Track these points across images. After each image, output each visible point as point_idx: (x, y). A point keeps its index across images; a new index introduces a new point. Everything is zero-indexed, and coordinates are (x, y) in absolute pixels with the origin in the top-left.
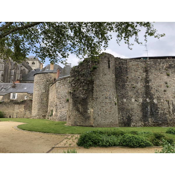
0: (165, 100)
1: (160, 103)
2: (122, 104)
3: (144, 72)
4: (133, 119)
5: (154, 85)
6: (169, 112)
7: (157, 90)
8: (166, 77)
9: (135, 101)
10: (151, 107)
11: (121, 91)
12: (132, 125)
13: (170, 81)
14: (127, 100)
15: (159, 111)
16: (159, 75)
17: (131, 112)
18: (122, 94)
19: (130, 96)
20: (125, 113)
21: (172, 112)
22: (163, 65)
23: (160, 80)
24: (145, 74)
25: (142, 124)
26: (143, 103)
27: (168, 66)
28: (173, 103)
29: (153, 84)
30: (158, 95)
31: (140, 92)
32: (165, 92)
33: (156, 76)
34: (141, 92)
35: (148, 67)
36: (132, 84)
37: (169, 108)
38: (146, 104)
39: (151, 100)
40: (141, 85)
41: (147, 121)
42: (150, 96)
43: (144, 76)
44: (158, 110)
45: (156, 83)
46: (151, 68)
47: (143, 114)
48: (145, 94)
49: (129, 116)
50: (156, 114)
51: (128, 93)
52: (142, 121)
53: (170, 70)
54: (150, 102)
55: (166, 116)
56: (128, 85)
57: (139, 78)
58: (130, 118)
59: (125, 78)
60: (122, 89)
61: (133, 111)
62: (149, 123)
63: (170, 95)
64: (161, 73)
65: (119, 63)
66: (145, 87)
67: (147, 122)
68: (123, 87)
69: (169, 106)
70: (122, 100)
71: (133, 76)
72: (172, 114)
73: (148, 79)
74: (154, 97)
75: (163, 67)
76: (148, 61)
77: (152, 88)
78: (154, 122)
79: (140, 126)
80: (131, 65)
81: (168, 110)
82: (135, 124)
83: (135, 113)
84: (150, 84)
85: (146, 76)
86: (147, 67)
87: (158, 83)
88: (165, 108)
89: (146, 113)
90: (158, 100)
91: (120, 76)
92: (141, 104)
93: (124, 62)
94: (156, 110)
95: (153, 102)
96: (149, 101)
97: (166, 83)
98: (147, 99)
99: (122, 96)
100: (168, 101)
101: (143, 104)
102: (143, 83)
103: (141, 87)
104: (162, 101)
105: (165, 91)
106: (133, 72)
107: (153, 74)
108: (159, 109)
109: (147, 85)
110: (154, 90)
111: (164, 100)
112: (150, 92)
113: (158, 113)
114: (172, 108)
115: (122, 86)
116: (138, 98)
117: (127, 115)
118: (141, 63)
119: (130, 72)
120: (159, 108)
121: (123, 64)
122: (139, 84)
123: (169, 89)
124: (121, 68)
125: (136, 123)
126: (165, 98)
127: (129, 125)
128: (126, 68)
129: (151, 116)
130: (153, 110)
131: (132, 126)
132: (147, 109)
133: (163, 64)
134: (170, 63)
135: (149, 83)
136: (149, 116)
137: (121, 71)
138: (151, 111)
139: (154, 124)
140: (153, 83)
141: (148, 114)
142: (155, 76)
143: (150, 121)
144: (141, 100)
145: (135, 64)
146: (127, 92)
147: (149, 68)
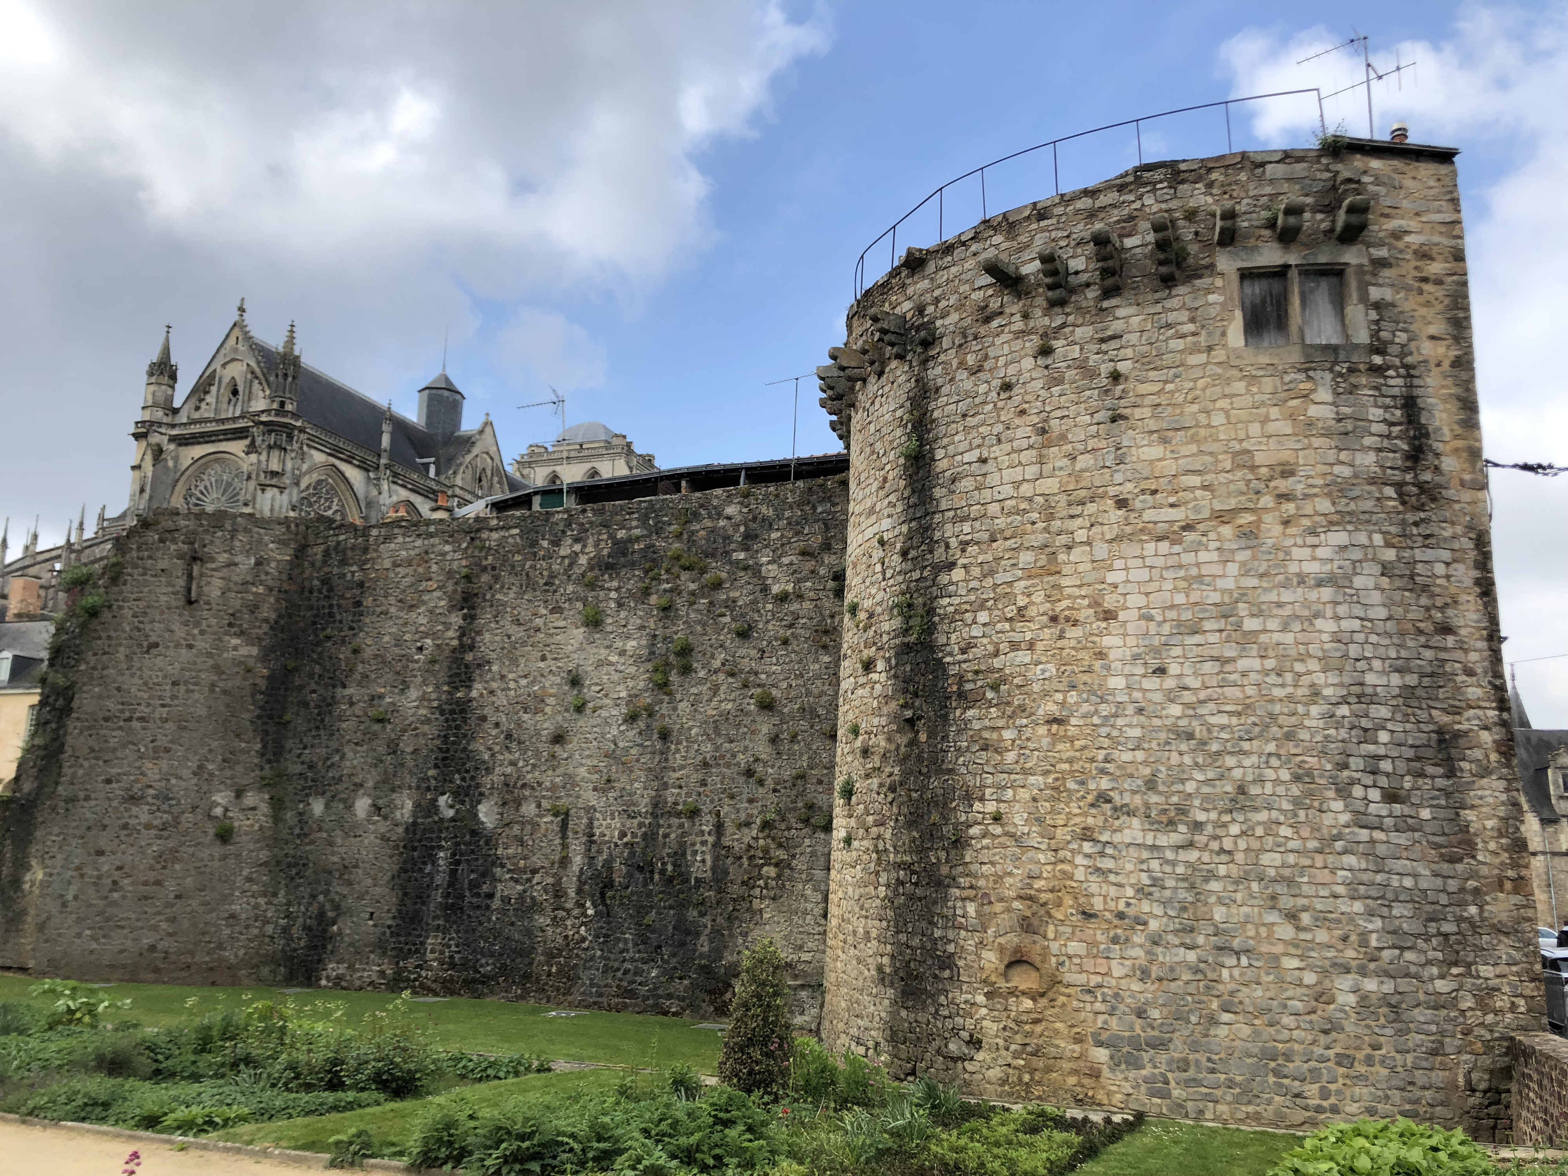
0: (545, 804)
1: (516, 829)
2: (297, 831)
3: (452, 608)
4: (340, 933)
5: (501, 700)
6: (558, 892)
7: (509, 736)
8: (579, 633)
9: (370, 815)
10: (454, 855)
11: (305, 748)
12: (328, 978)
13: (600, 664)
14: (327, 806)
15: (500, 887)
16: (539, 622)
17: (338, 888)
18: (311, 767)
19: (350, 776)
20: (304, 891)
21: (572, 893)
22: (577, 547)
23: (543, 658)
24: (456, 619)
25: (382, 973)
26: (412, 828)
27: (605, 552)
28: (590, 825)
29: (492, 692)
30: (509, 770)
31: (409, 750)
32: (557, 747)
33: (518, 633)
34: (415, 751)
35: (484, 569)
36: (373, 698)
37: (565, 862)
38: (431, 831)
39: (463, 802)
40: (423, 698)
41: (417, 951)
42: (463, 779)
43: (451, 634)
44: (493, 876)
45: (512, 685)
46: (496, 578)
47: (402, 903)
48: (436, 766)
49: (322, 914)
50: (479, 907)
51: (343, 757)
52: (384, 953)
53: (615, 584)
54: (453, 819)
55: (531, 919)
56: (352, 704)
57: (420, 649)
58: (325, 931)
59: (344, 653)
60: (318, 728)
61: (350, 883)
62: (420, 966)
63: (582, 771)
64: (552, 611)
65: (327, 553)
66: (442, 713)
67: (411, 962)
68: (322, 721)
69: (565, 846)
70: (301, 806)
71: (387, 638)
72: (568, 911)
73: (469, 657)
74: (487, 781)
75: (571, 565)
76: (491, 530)
77: (484, 719)
78: (453, 965)
79: (371, 983)
80: (387, 563)
81: (550, 880)
82: (342, 969)
83: (360, 898)
84: (474, 694)
85: (460, 638)
86: (476, 570)
87: (523, 682)
88: (539, 864)
89: (422, 898)
90: (504, 804)
91: (318, 644)
92: (400, 830)
93: (353, 548)
94: (483, 875)
95: (476, 815)
96: (451, 813)
97: (575, 682)
98: (443, 800)
99: (306, 779)
100: (567, 814)
101: (414, 833)
102: (437, 687)
103: (422, 711)
104: (529, 809)
105: (558, 739)
106: (393, 610)
107: (506, 622)
108: (498, 871)
109: (458, 702)
110: (494, 732)
111: (539, 806)
112: (465, 749)
113: (491, 896)
114: (578, 861)
115: (319, 714)
116: (393, 790)
117: (315, 905)
118: (448, 548)
119: (379, 610)
120: (502, 866)
121: (343, 563)
122: (414, 693)
123: (585, 723)
124: (331, 590)
125: (351, 967)
126: (553, 788)
127: (309, 978)
128: (361, 585)
129: (447, 918)
130: (467, 876)
131: (323, 982)
132: (428, 868)
133: (577, 540)
134: (621, 534)
135: (469, 688)
136: (436, 917)
137: (331, 606)
138: (451, 884)
139: (451, 980)
140: (494, 685)
141: (432, 906)
142: (513, 629)
143: (430, 956)
144: (409, 805)
145: (412, 553)
146: (338, 751)
147: (485, 578)
